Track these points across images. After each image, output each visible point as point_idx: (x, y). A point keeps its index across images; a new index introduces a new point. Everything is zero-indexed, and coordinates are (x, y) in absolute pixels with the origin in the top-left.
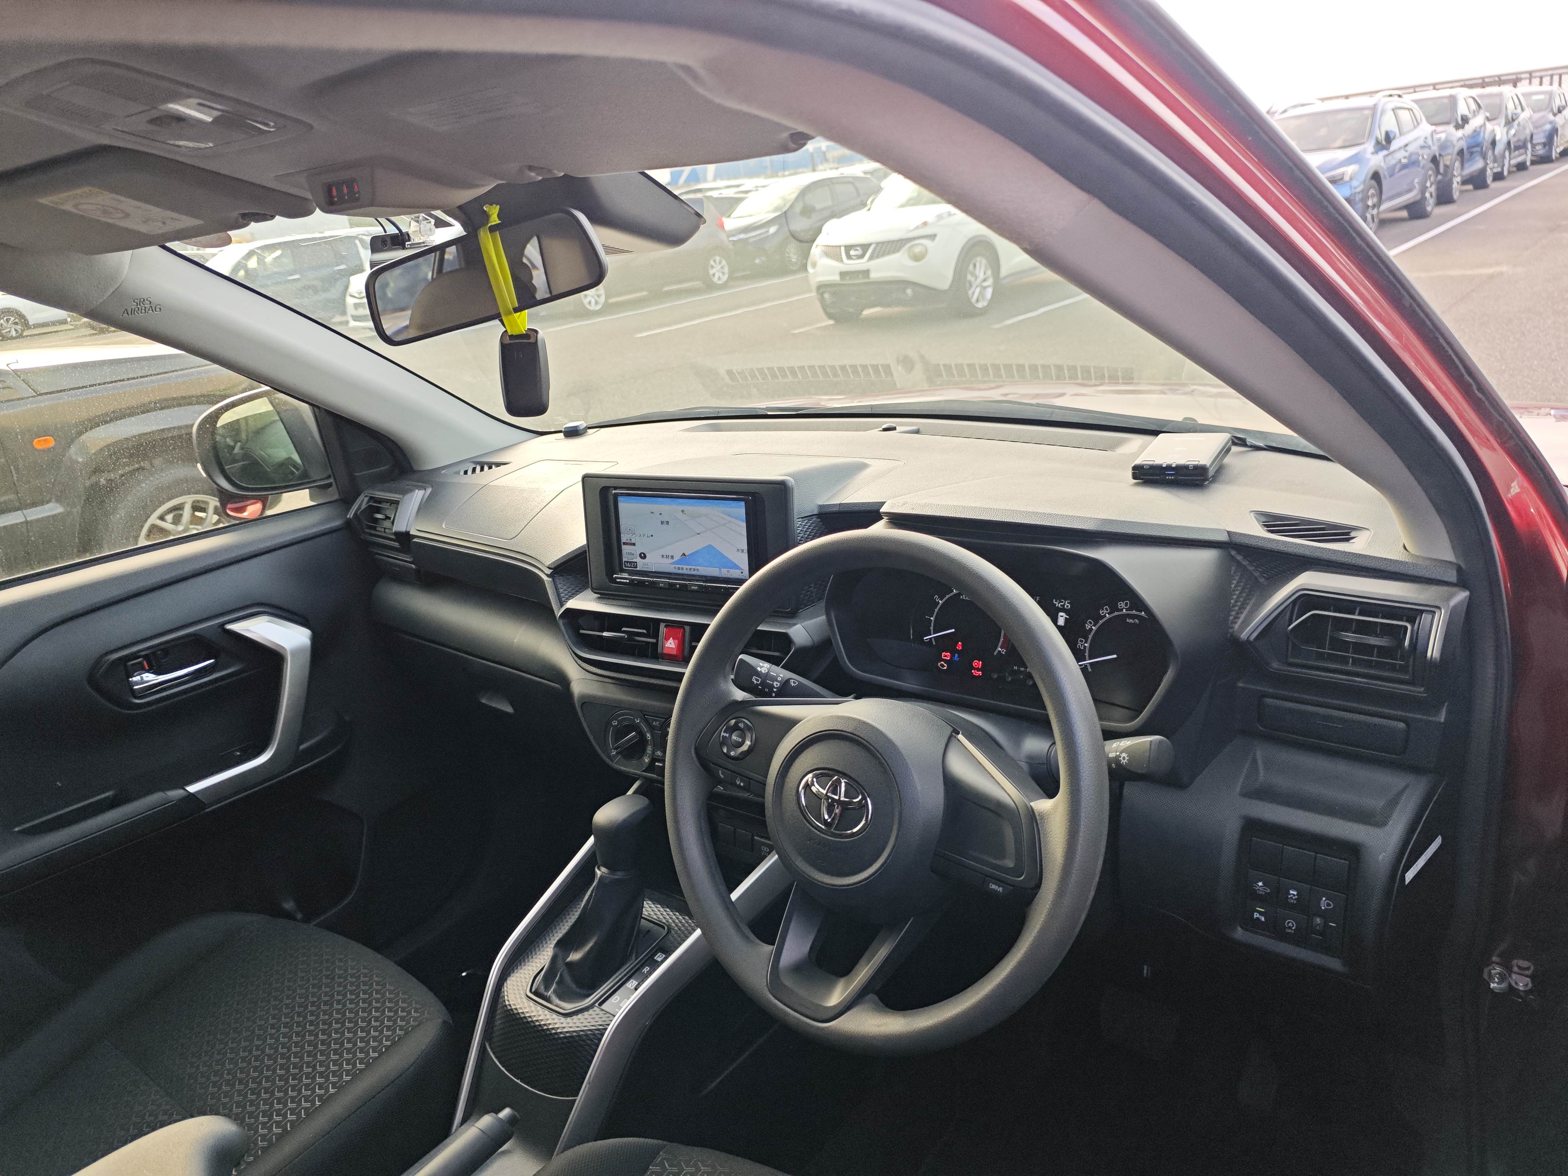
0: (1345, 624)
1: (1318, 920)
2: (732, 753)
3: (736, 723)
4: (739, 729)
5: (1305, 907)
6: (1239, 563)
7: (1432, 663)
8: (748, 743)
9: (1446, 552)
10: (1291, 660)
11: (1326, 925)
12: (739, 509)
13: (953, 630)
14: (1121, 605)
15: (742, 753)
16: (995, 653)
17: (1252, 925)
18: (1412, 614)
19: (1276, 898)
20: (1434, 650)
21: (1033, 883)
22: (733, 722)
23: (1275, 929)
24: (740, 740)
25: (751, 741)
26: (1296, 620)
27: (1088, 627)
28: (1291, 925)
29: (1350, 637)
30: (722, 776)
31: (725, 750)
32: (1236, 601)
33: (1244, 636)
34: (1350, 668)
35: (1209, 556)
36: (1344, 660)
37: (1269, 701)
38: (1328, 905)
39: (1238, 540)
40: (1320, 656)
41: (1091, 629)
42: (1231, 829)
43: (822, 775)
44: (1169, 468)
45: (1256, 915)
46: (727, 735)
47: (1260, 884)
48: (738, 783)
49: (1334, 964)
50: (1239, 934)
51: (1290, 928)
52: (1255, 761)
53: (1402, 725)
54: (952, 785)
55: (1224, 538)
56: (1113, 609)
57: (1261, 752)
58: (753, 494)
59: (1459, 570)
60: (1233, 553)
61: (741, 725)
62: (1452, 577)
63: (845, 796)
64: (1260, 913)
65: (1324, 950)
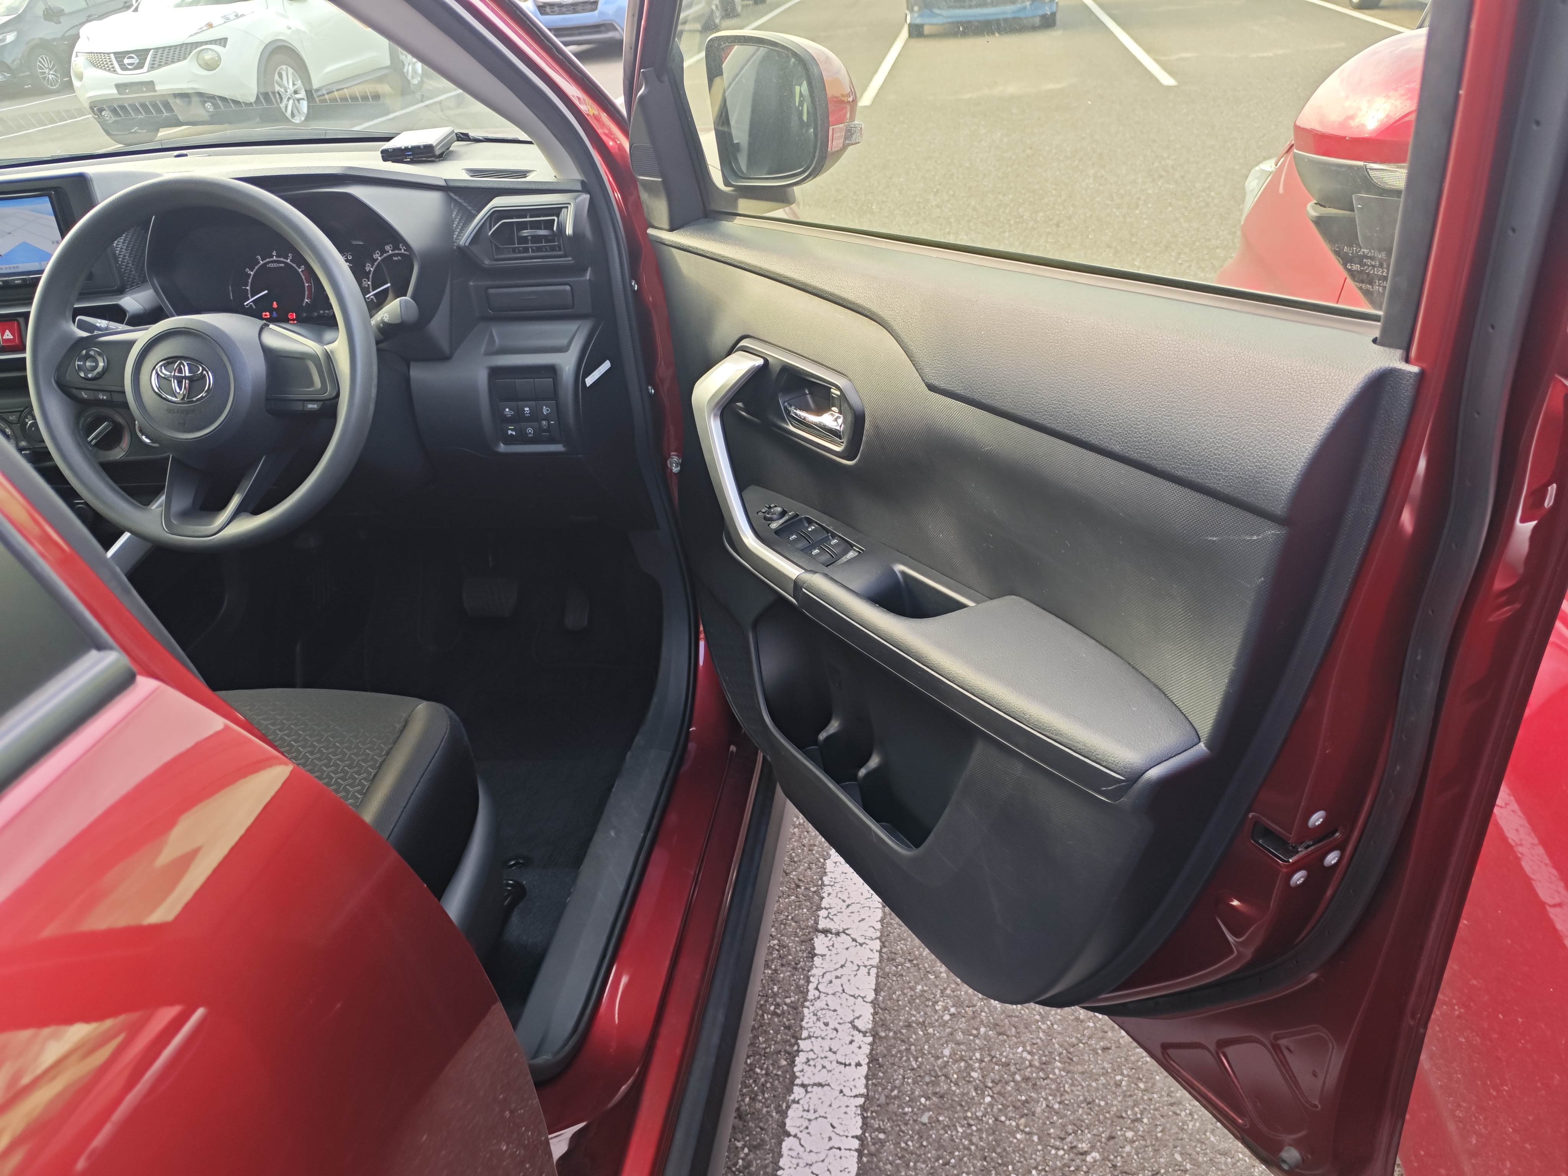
0: (523, 226)
1: (544, 422)
2: (90, 376)
3: (87, 353)
4: (91, 356)
5: (536, 417)
6: (456, 201)
7: (569, 237)
8: (101, 364)
9: (575, 175)
10: (496, 257)
11: (549, 423)
12: (45, 205)
13: (266, 292)
14: (387, 248)
15: (98, 373)
16: (304, 305)
17: (509, 440)
18: (556, 211)
19: (519, 417)
20: (569, 231)
22: (84, 352)
23: (522, 439)
24: (94, 364)
25: (104, 362)
26: (494, 226)
27: (367, 269)
28: (530, 430)
29: (525, 233)
30: (86, 396)
31: (82, 375)
32: (457, 226)
33: (462, 243)
34: (531, 254)
35: (435, 197)
36: (526, 250)
37: (491, 291)
38: (548, 410)
39: (451, 184)
40: (514, 251)
41: (370, 271)
42: (482, 377)
43: (168, 363)
44: (407, 149)
45: (510, 432)
46: (82, 363)
47: (507, 410)
48: (101, 397)
49: (559, 448)
50: (502, 448)
51: (530, 433)
52: (491, 336)
53: (568, 288)
54: (268, 352)
55: (443, 183)
56: (383, 251)
57: (499, 333)
58: (55, 189)
59: (583, 182)
60: (452, 195)
61: (92, 353)
62: (579, 187)
63: (189, 373)
64: (511, 430)
65: (551, 441)
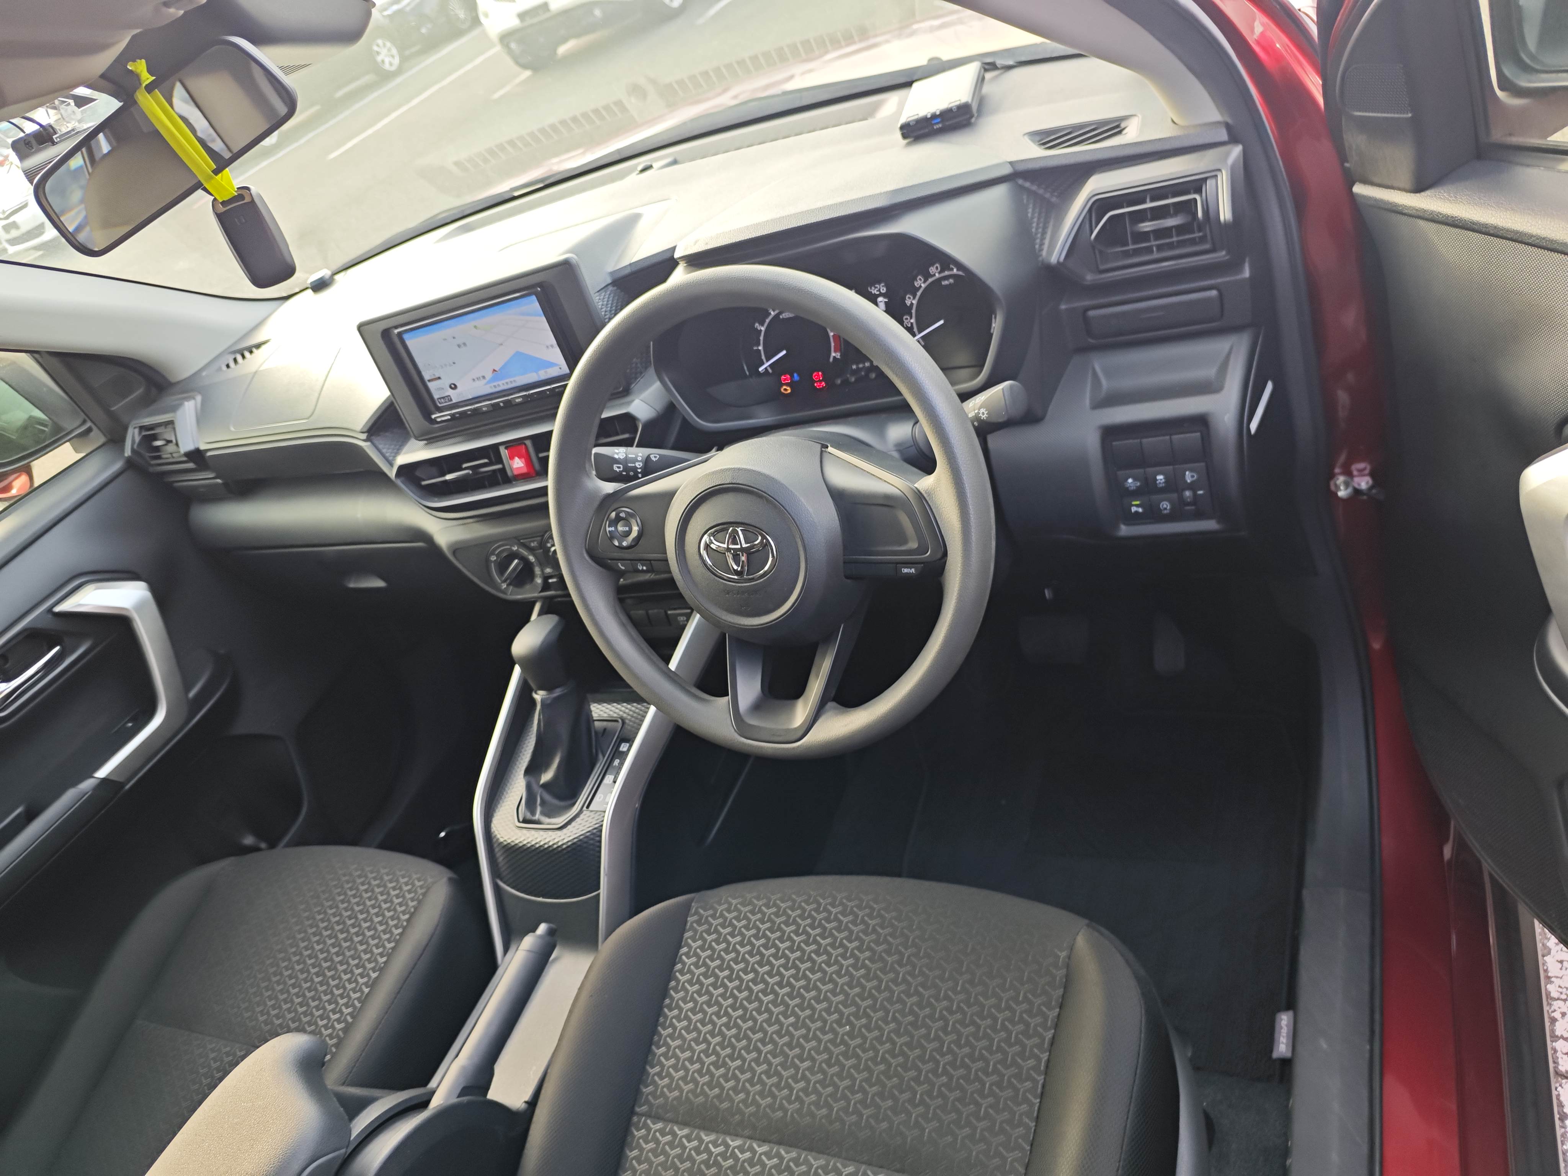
0: (1140, 216)
1: (1188, 493)
2: (625, 544)
3: (617, 515)
4: (622, 519)
5: (1174, 486)
6: (1028, 191)
7: (1227, 225)
8: (635, 529)
9: (1211, 113)
10: (1102, 267)
11: (1195, 494)
12: (533, 304)
13: (784, 352)
14: (932, 270)
15: (633, 539)
16: (831, 360)
17: (1136, 519)
18: (1197, 186)
19: (1148, 488)
20: (1225, 213)
21: (939, 555)
22: (613, 515)
23: (1153, 515)
24: (627, 529)
25: (638, 525)
26: (1096, 227)
27: (908, 302)
28: (1166, 505)
29: (1147, 226)
30: (623, 568)
31: (616, 543)
32: (1037, 229)
33: (1054, 260)
34: (1156, 255)
35: (999, 192)
36: (1149, 250)
37: (1091, 313)
38: (1193, 477)
39: (1021, 167)
40: (1127, 254)
41: (912, 304)
42: (1092, 442)
43: (718, 532)
44: (934, 116)
45: (1134, 509)
46: (613, 529)
47: (1130, 480)
48: (640, 568)
49: (1210, 525)
50: (1124, 530)
51: (1166, 509)
52: (1095, 374)
53: (1214, 293)
54: (839, 496)
55: (1007, 170)
56: (927, 276)
57: (1099, 363)
58: (540, 285)
59: (1228, 126)
60: (1020, 182)
61: (622, 515)
62: (1223, 136)
63: (746, 543)
64: (1137, 506)
65: (1199, 515)
